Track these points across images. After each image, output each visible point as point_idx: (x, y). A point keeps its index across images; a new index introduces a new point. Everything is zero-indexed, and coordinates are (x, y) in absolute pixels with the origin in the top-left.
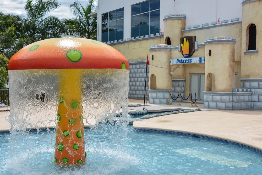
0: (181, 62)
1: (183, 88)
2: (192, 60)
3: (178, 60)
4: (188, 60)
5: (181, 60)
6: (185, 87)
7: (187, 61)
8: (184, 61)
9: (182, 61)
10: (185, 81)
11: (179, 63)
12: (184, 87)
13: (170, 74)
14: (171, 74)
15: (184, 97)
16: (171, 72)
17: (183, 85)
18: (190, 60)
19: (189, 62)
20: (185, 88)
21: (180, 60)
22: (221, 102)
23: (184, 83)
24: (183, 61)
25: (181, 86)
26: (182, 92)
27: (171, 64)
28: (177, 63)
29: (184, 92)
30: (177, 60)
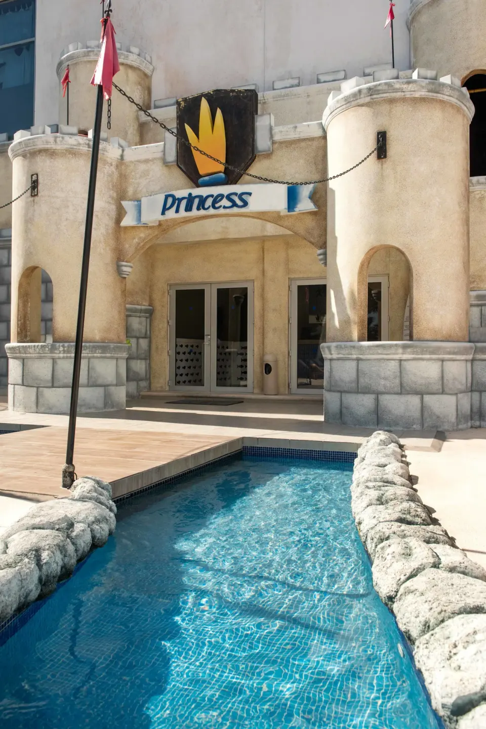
0: (189, 208)
1: (144, 343)
2: (250, 194)
3: (173, 196)
4: (229, 197)
5: (190, 199)
6: (150, 338)
7: (225, 202)
8: (209, 202)
9: (196, 201)
10: (150, 313)
11: (177, 211)
12: (148, 336)
13: (119, 270)
14: (125, 269)
15: (148, 376)
16: (124, 263)
17: (143, 331)
18: (240, 196)
19: (235, 204)
20: (150, 342)
21: (180, 200)
22: (443, 392)
23: (148, 320)
24: (202, 200)
25: (138, 335)
26: (143, 356)
27: (128, 221)
28: (163, 213)
29: (147, 357)
30: (167, 197)
